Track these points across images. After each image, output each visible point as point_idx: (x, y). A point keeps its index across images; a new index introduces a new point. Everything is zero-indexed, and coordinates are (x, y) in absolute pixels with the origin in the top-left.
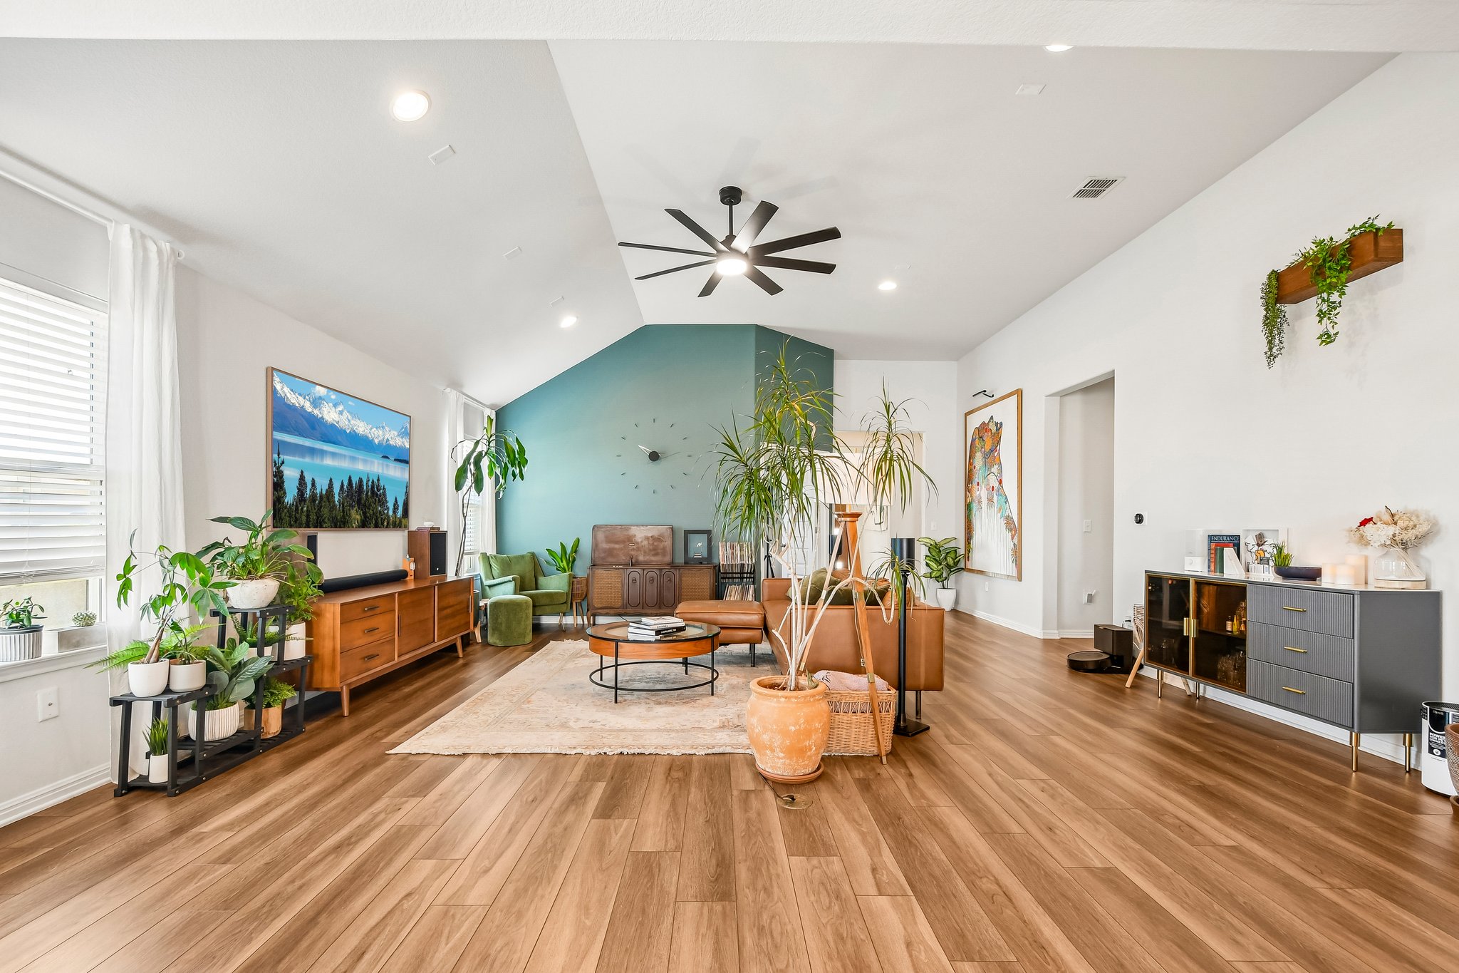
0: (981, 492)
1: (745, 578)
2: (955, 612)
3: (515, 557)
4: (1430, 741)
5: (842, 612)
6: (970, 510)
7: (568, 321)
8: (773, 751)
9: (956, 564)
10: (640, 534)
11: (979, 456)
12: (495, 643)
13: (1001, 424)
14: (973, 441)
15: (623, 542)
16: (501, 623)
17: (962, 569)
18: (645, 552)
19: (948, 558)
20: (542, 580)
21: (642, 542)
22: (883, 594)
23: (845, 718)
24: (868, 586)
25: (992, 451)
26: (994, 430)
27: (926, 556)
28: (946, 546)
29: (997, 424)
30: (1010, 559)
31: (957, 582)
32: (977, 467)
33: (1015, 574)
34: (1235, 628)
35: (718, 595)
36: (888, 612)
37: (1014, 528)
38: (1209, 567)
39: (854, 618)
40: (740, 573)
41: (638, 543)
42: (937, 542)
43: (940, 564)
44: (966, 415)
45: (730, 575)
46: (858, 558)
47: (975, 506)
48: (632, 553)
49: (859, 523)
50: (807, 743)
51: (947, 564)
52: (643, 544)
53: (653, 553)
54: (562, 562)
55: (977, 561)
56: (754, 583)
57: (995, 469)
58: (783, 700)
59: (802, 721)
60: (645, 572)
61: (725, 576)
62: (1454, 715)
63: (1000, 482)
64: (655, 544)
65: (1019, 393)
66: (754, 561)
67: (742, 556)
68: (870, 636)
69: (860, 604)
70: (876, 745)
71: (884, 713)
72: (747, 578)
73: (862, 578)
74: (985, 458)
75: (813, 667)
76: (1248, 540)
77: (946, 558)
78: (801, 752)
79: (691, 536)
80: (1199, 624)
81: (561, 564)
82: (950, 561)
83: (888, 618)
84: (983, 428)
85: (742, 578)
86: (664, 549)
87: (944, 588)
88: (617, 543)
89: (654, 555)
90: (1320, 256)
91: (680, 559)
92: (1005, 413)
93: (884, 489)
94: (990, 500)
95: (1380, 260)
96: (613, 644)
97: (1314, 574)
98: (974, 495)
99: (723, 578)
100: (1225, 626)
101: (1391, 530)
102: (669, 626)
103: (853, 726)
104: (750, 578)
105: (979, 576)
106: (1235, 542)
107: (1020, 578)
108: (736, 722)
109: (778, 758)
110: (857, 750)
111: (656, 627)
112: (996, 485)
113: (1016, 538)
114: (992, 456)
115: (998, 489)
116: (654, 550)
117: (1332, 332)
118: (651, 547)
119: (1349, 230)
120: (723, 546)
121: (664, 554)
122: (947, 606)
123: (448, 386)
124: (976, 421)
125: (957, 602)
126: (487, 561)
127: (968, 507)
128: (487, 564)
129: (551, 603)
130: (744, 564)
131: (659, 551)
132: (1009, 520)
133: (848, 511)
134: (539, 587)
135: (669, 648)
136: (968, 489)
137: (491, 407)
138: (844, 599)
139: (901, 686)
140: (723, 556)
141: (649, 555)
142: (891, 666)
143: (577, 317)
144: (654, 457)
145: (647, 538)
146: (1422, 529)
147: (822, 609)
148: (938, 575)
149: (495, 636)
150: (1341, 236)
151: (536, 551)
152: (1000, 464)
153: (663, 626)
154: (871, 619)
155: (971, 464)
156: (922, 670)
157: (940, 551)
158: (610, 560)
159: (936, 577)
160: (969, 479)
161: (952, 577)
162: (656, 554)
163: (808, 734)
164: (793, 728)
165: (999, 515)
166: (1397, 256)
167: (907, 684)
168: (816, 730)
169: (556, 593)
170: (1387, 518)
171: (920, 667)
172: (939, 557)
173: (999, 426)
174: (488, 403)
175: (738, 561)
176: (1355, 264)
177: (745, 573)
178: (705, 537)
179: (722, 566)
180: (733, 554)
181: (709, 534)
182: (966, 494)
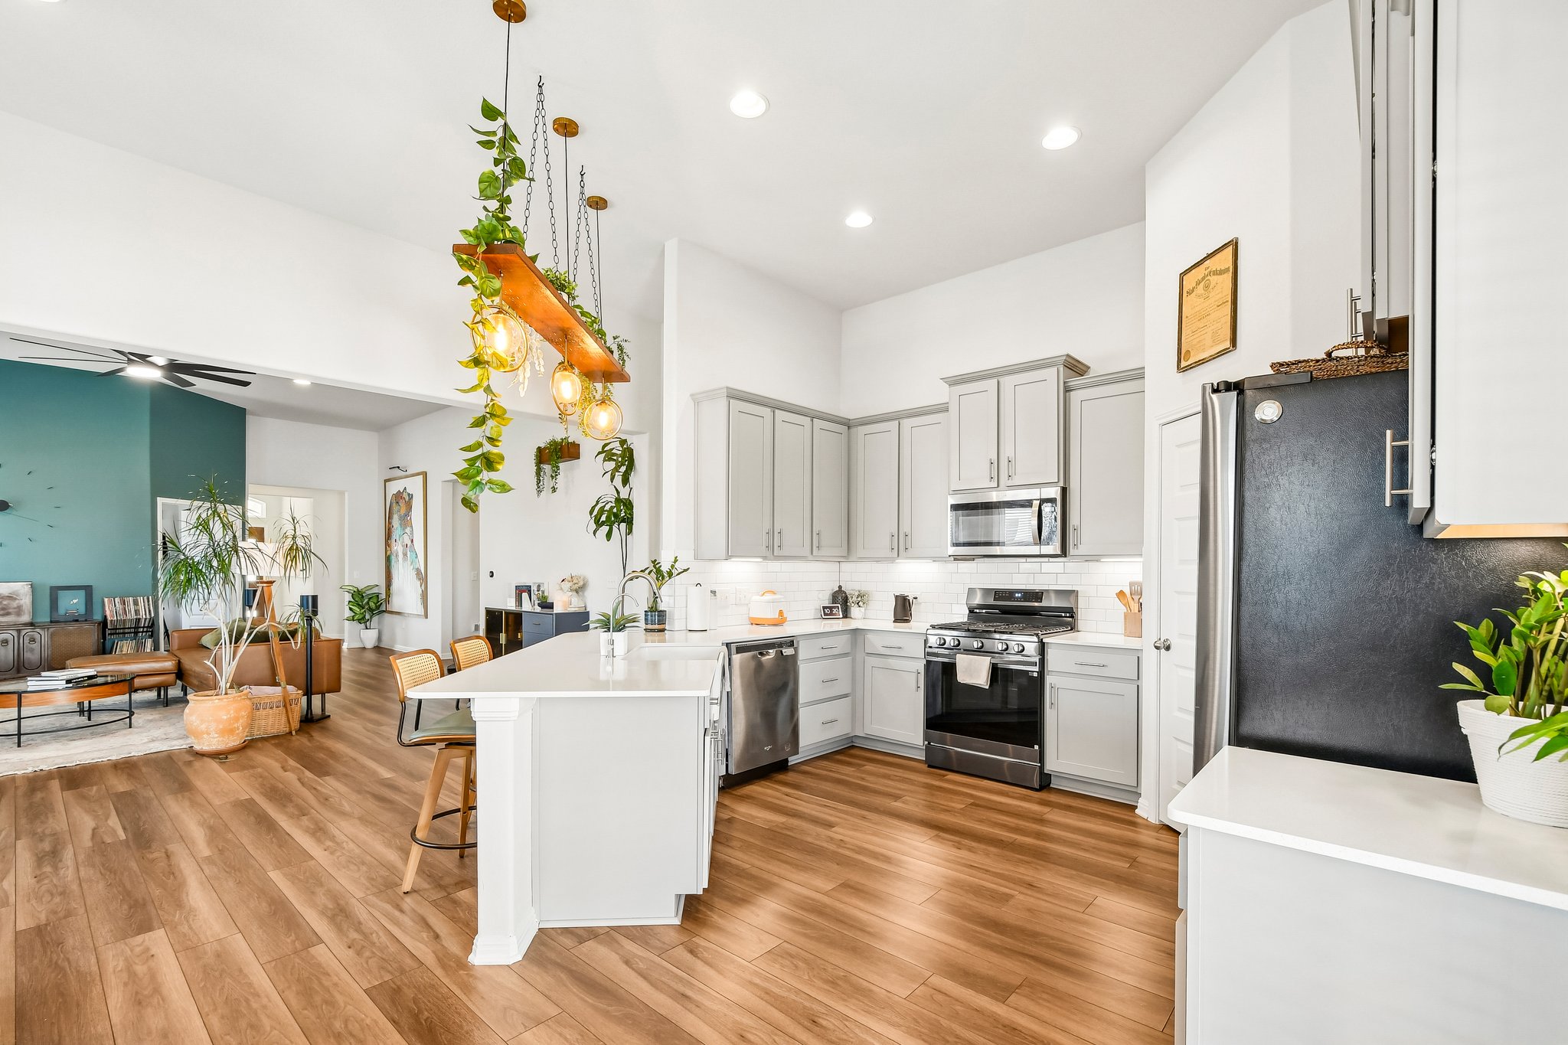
0: (397, 548)
1: (140, 632)
2: (378, 649)
5: (261, 648)
6: (390, 562)
8: (209, 734)
9: (378, 607)
11: (396, 517)
14: (391, 504)
17: (384, 611)
19: (370, 603)
22: (294, 633)
23: (264, 712)
24: (282, 628)
25: (405, 515)
26: (407, 499)
27: (350, 602)
28: (368, 592)
29: (409, 494)
30: (419, 602)
31: (379, 623)
32: (395, 526)
33: (423, 614)
34: (521, 636)
35: (104, 650)
36: (297, 644)
37: (423, 578)
38: (514, 603)
39: (270, 651)
40: (134, 628)
42: (360, 589)
43: (363, 608)
44: (386, 481)
45: (122, 631)
46: (273, 609)
47: (393, 558)
49: (274, 587)
50: (236, 725)
51: (369, 607)
55: (396, 604)
56: (151, 636)
57: (408, 530)
58: (217, 701)
59: (232, 712)
61: (113, 631)
63: (412, 541)
65: (425, 474)
66: (153, 615)
67: (137, 612)
68: (283, 659)
69: (275, 641)
70: (288, 726)
71: (293, 706)
72: (143, 632)
73: (276, 623)
74: (401, 519)
75: (237, 683)
76: (534, 588)
77: (368, 603)
78: (231, 731)
79: (61, 593)
80: (507, 637)
82: (372, 605)
83: (296, 646)
84: (398, 496)
85: (136, 633)
86: (20, 608)
87: (367, 629)
90: (552, 447)
91: (44, 618)
92: (414, 486)
93: (292, 565)
94: (405, 555)
95: (570, 457)
96: (16, 697)
97: (550, 606)
98: (392, 550)
99: (111, 634)
101: (570, 584)
102: (79, 676)
103: (270, 717)
104: (147, 632)
105: (397, 616)
106: (528, 589)
107: (426, 617)
108: (165, 737)
109: (214, 738)
110: (273, 731)
111: (65, 677)
112: (409, 543)
113: (423, 585)
114: (406, 520)
115: (409, 547)
117: (555, 485)
120: (110, 602)
121: (20, 613)
122: (370, 644)
124: (394, 488)
125: (379, 639)
127: (388, 559)
130: (139, 619)
131: (14, 610)
132: (418, 571)
133: (264, 580)
135: (84, 692)
136: (387, 544)
138: (262, 638)
139: (308, 693)
140: (111, 610)
142: (302, 679)
146: (581, 583)
147: (243, 647)
148: (360, 617)
152: (411, 527)
153: (73, 677)
154: (285, 651)
155: (390, 523)
156: (325, 679)
157: (363, 597)
159: (359, 620)
160: (388, 536)
161: (375, 619)
163: (237, 719)
164: (225, 717)
165: (412, 567)
166: (577, 456)
167: (313, 690)
168: (243, 717)
170: (570, 579)
171: (323, 676)
172: (362, 602)
173: (411, 496)
175: (131, 616)
176: (562, 456)
177: (141, 627)
178: (82, 593)
179: (109, 622)
180: (125, 609)
181: (88, 590)
182: (386, 548)
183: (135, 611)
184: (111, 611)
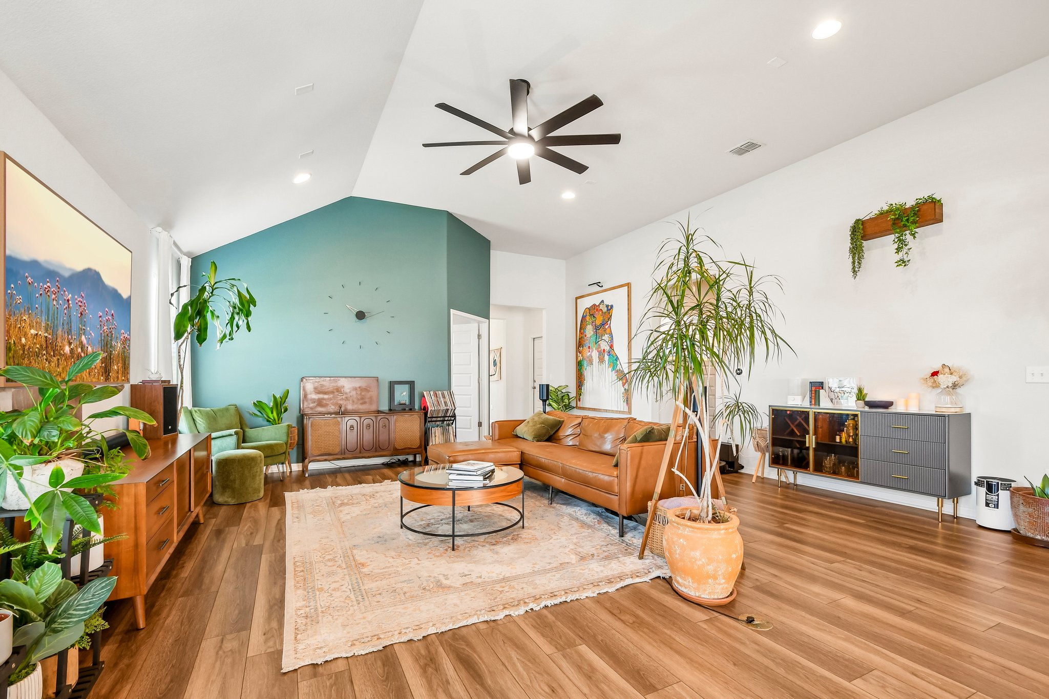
0: (592, 354)
1: (446, 420)
3: (219, 410)
4: (986, 500)
6: (581, 366)
7: (302, 178)
9: (571, 403)
10: (347, 385)
11: (590, 328)
12: (226, 502)
13: (612, 306)
14: (584, 318)
15: (332, 392)
16: (235, 480)
17: (574, 407)
18: (353, 402)
20: (250, 432)
21: (350, 392)
25: (603, 324)
26: (605, 310)
28: (563, 391)
29: (607, 306)
30: (621, 400)
32: (588, 335)
33: (626, 410)
34: (843, 440)
37: (625, 378)
38: (811, 402)
40: (442, 417)
41: (346, 393)
42: (558, 388)
43: (559, 404)
44: (577, 299)
45: (436, 419)
47: (586, 363)
48: (341, 402)
52: (351, 394)
53: (361, 401)
54: (272, 413)
55: (584, 401)
56: (452, 424)
57: (606, 337)
60: (362, 419)
61: (431, 419)
62: (1001, 483)
63: (611, 347)
64: (363, 394)
65: (628, 285)
66: (454, 407)
72: (448, 420)
74: (596, 329)
77: (562, 400)
79: (396, 386)
80: (817, 439)
81: (271, 416)
82: (568, 401)
84: (593, 310)
85: (443, 421)
86: (371, 398)
88: (325, 393)
89: (362, 404)
90: (897, 213)
91: (385, 407)
92: (617, 299)
94: (601, 359)
97: (887, 405)
98: (585, 355)
99: (429, 422)
100: (835, 438)
104: (451, 420)
105: (588, 412)
107: (631, 414)
112: (607, 348)
113: (627, 385)
114: (602, 328)
115: (609, 351)
116: (362, 399)
117: (906, 259)
118: (359, 397)
119: (917, 200)
120: (427, 394)
121: (371, 403)
123: (159, 225)
124: (586, 303)
126: (189, 415)
127: (579, 364)
128: (190, 418)
129: (271, 454)
130: (448, 409)
131: (367, 400)
132: (620, 373)
134: (247, 439)
136: (579, 351)
137: (188, 254)
141: (356, 404)
143: (311, 175)
144: (360, 316)
145: (355, 389)
149: (226, 494)
150: (910, 203)
151: (238, 403)
152: (611, 334)
155: (581, 333)
157: (558, 395)
158: (320, 409)
160: (580, 344)
162: (365, 403)
165: (610, 369)
169: (276, 445)
170: (947, 371)
172: (557, 399)
173: (610, 308)
174: (185, 250)
175: (443, 407)
176: (920, 220)
177: (447, 417)
178: (407, 387)
179: (429, 411)
180: (438, 401)
181: (411, 384)
182: (577, 355)
183: (445, 402)
184: (430, 402)
